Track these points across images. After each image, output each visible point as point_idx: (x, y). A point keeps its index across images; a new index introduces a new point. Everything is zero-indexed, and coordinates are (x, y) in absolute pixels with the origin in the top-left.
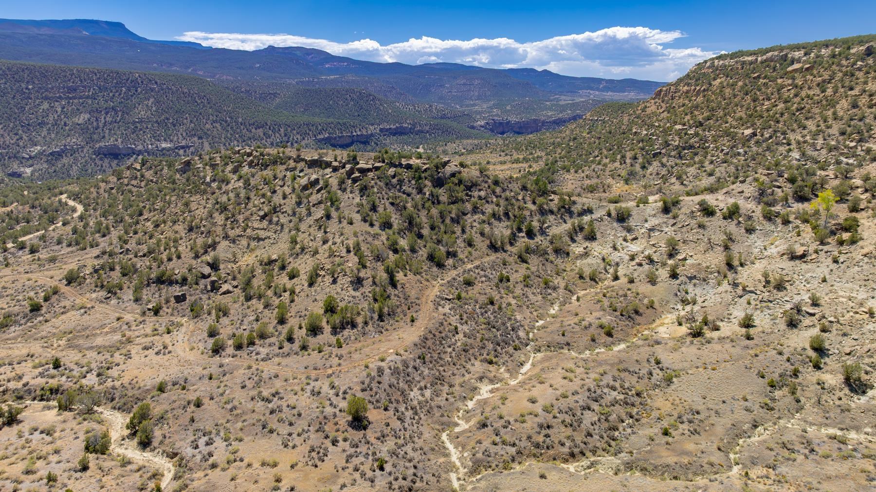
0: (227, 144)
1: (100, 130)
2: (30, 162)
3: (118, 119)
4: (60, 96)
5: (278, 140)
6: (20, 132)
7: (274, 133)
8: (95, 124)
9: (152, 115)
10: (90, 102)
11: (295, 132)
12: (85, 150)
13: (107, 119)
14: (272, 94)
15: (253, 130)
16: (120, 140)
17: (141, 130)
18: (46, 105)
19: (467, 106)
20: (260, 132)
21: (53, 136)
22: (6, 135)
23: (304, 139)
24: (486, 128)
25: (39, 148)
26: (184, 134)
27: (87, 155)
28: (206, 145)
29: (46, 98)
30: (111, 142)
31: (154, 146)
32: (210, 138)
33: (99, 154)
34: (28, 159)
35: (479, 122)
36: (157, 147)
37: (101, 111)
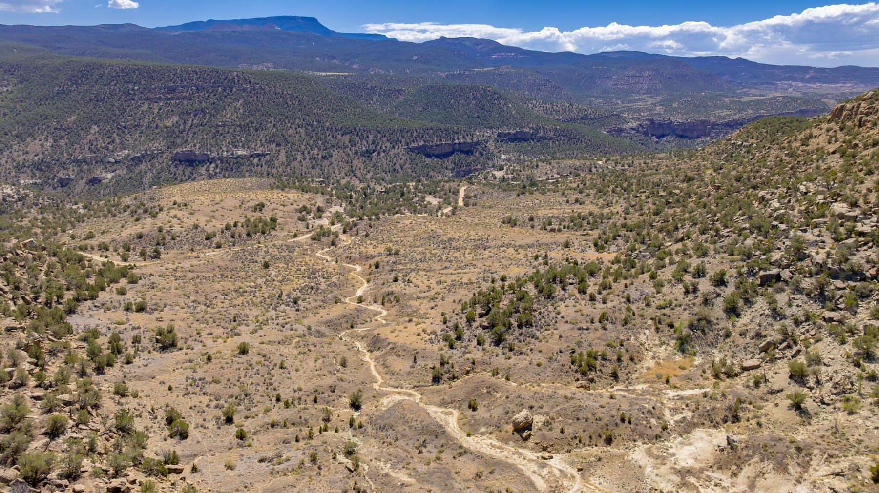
0: (306, 152)
1: (184, 134)
2: (114, 168)
3: (205, 122)
4: (160, 97)
5: (364, 149)
6: (115, 135)
7: (362, 140)
8: (182, 127)
9: (237, 118)
10: (185, 102)
11: (385, 139)
12: (164, 156)
13: (196, 121)
14: (397, 90)
15: (339, 137)
16: (198, 145)
17: (222, 134)
18: (145, 107)
19: (630, 102)
20: (346, 138)
21: (143, 138)
22: (100, 138)
23: (393, 147)
24: (638, 131)
25: (127, 152)
26: (264, 140)
27: (165, 161)
28: (283, 153)
29: (148, 99)
30: (189, 148)
31: (229, 154)
32: (289, 146)
33: (175, 160)
34: (113, 164)
35: (630, 124)
36: (232, 154)
37: (190, 113)
